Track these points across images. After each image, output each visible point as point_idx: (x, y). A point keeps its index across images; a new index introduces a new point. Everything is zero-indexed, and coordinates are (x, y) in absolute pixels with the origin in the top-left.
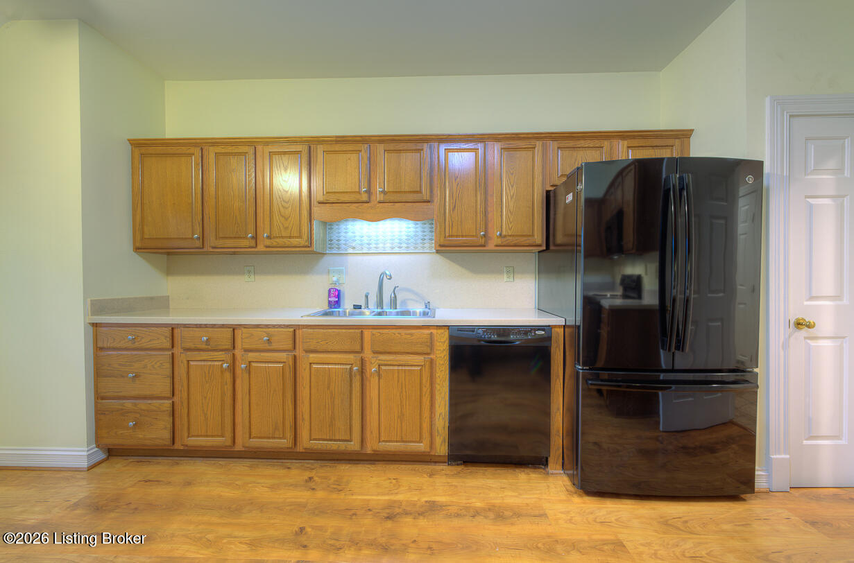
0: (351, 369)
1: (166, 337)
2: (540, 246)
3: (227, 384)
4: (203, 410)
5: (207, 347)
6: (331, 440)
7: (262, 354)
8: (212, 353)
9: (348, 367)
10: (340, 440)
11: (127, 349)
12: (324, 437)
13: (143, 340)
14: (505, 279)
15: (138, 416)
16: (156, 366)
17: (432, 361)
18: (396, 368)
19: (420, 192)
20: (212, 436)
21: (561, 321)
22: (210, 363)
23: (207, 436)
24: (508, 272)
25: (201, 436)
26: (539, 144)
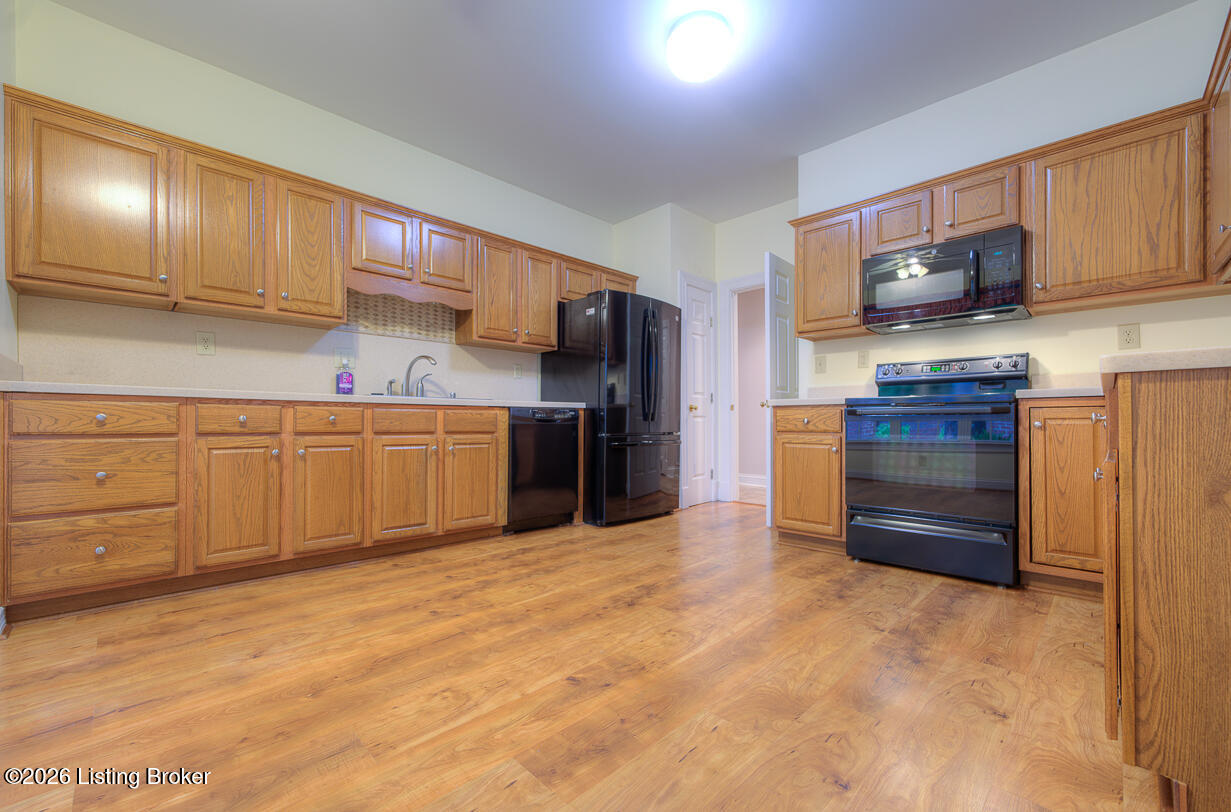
0: (427, 449)
1: (169, 417)
2: (553, 347)
3: (272, 476)
4: (235, 514)
5: (242, 429)
6: (406, 526)
7: (325, 437)
8: (249, 438)
9: (424, 447)
10: (415, 525)
11: (83, 435)
12: (397, 524)
13: (122, 422)
14: (515, 376)
15: (109, 537)
16: (148, 459)
17: (497, 440)
18: (468, 446)
19: (462, 281)
20: (248, 547)
21: (583, 405)
22: (245, 451)
23: (239, 548)
24: (517, 369)
25: (231, 549)
26: (554, 261)
